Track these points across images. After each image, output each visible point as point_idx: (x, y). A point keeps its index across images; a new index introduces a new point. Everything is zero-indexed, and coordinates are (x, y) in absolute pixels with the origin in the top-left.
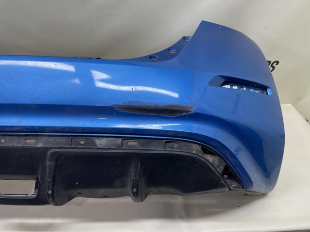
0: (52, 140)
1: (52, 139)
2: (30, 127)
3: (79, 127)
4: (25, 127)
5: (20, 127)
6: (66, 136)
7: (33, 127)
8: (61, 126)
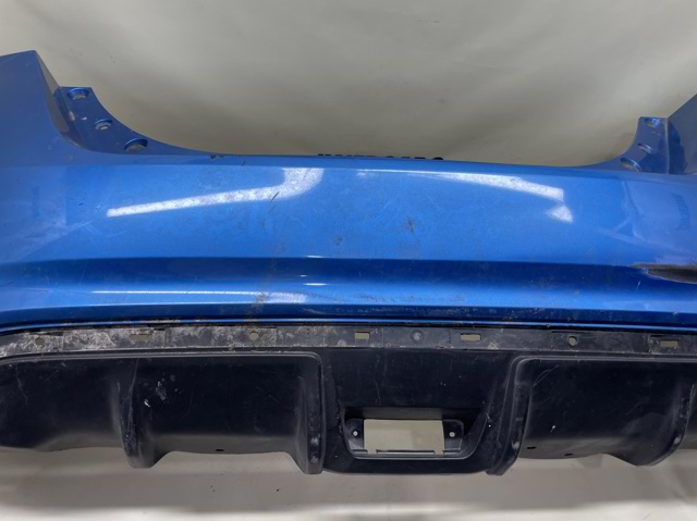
0: (514, 336)
1: (513, 334)
2: (479, 308)
3: (575, 310)
4: (471, 308)
5: (459, 308)
6: (544, 328)
7: (485, 309)
8: (539, 306)
